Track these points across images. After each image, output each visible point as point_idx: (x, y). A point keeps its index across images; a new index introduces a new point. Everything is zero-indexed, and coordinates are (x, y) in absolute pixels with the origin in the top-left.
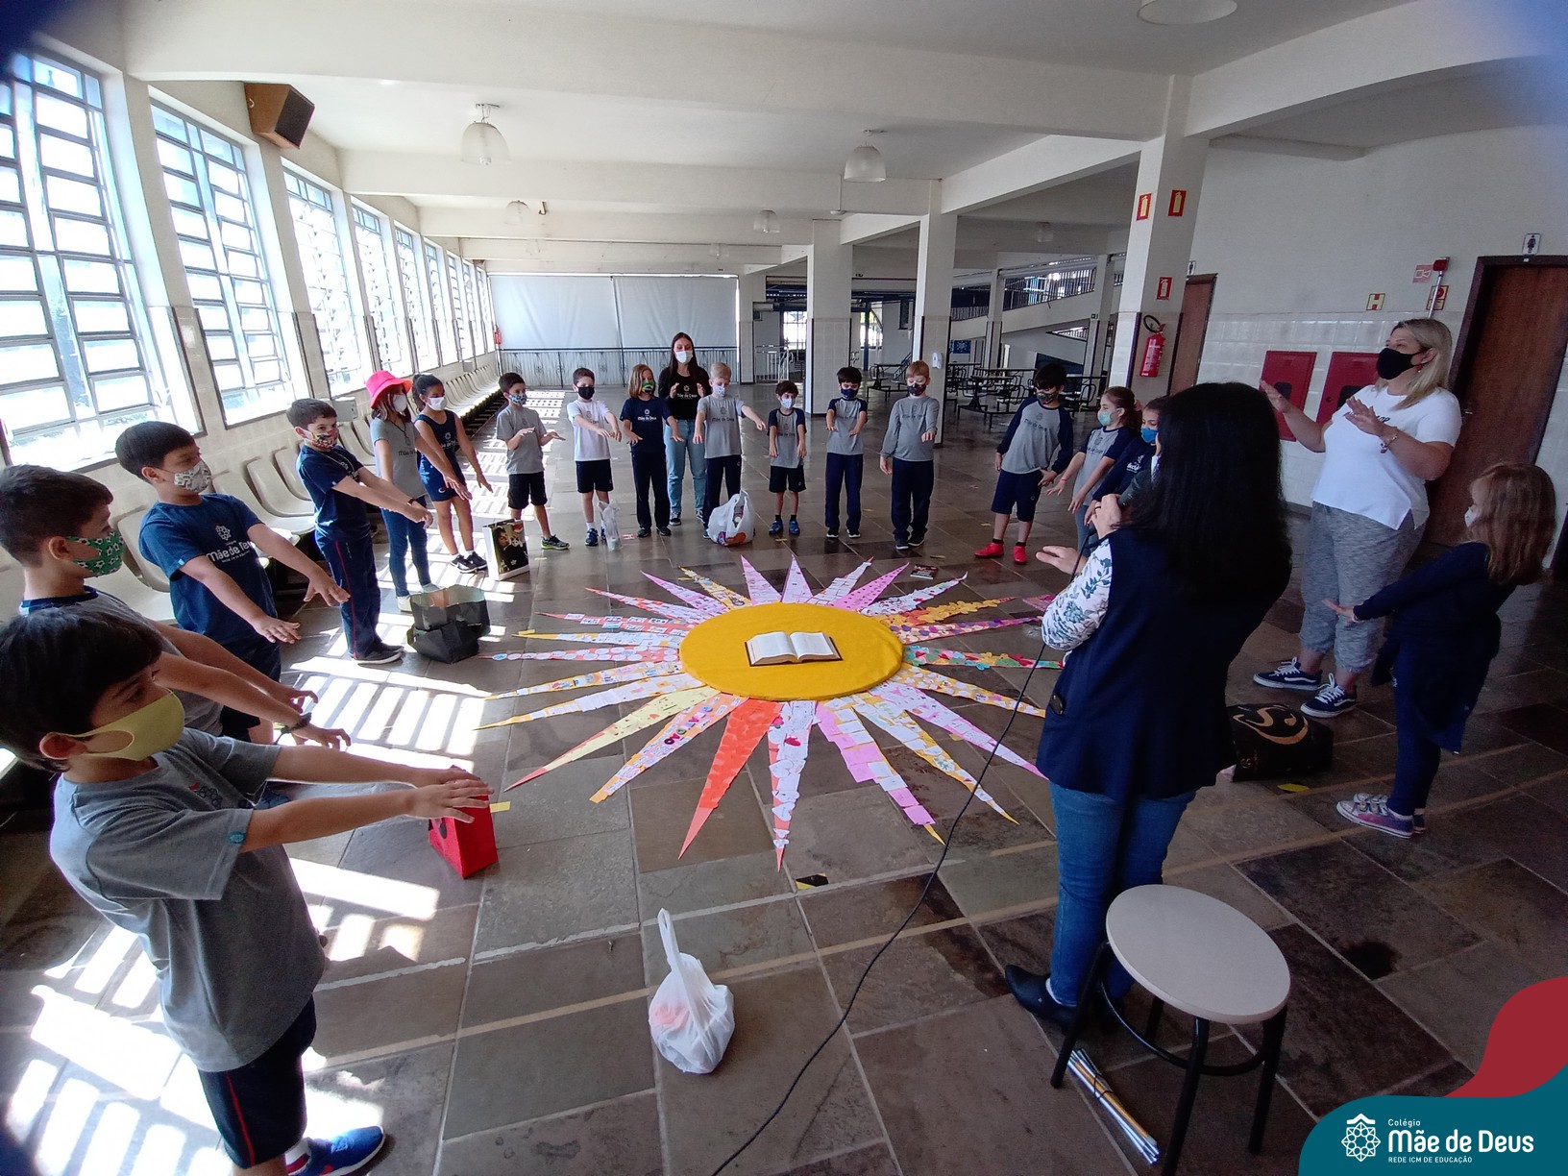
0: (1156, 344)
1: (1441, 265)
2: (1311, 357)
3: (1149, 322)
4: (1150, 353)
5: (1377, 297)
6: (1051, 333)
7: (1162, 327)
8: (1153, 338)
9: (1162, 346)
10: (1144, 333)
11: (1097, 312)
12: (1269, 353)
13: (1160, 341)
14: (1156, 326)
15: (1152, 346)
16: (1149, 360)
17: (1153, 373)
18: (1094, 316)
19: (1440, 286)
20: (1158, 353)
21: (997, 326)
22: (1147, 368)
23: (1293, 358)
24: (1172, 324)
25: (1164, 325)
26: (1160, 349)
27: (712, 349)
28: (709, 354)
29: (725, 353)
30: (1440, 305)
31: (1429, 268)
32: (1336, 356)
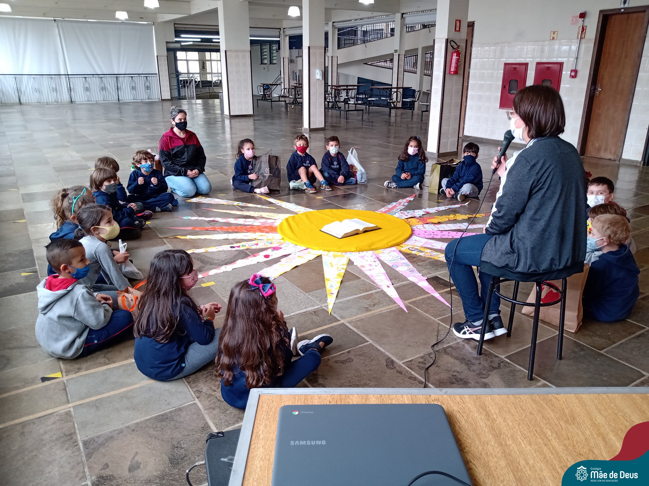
0: (456, 56)
1: (583, 16)
2: (526, 65)
3: (453, 44)
4: (454, 61)
5: (555, 32)
6: (366, 64)
7: (458, 46)
8: (454, 52)
9: (459, 57)
10: (450, 49)
11: (397, 48)
12: (506, 64)
13: (458, 55)
14: (455, 46)
15: (455, 57)
16: (453, 65)
17: (456, 72)
18: (396, 51)
19: (583, 26)
20: (458, 61)
21: (335, 59)
22: (453, 69)
23: (517, 66)
24: (463, 45)
25: (459, 46)
26: (459, 59)
27: (138, 75)
28: (136, 79)
29: (148, 78)
30: (583, 36)
31: (577, 17)
32: (538, 64)
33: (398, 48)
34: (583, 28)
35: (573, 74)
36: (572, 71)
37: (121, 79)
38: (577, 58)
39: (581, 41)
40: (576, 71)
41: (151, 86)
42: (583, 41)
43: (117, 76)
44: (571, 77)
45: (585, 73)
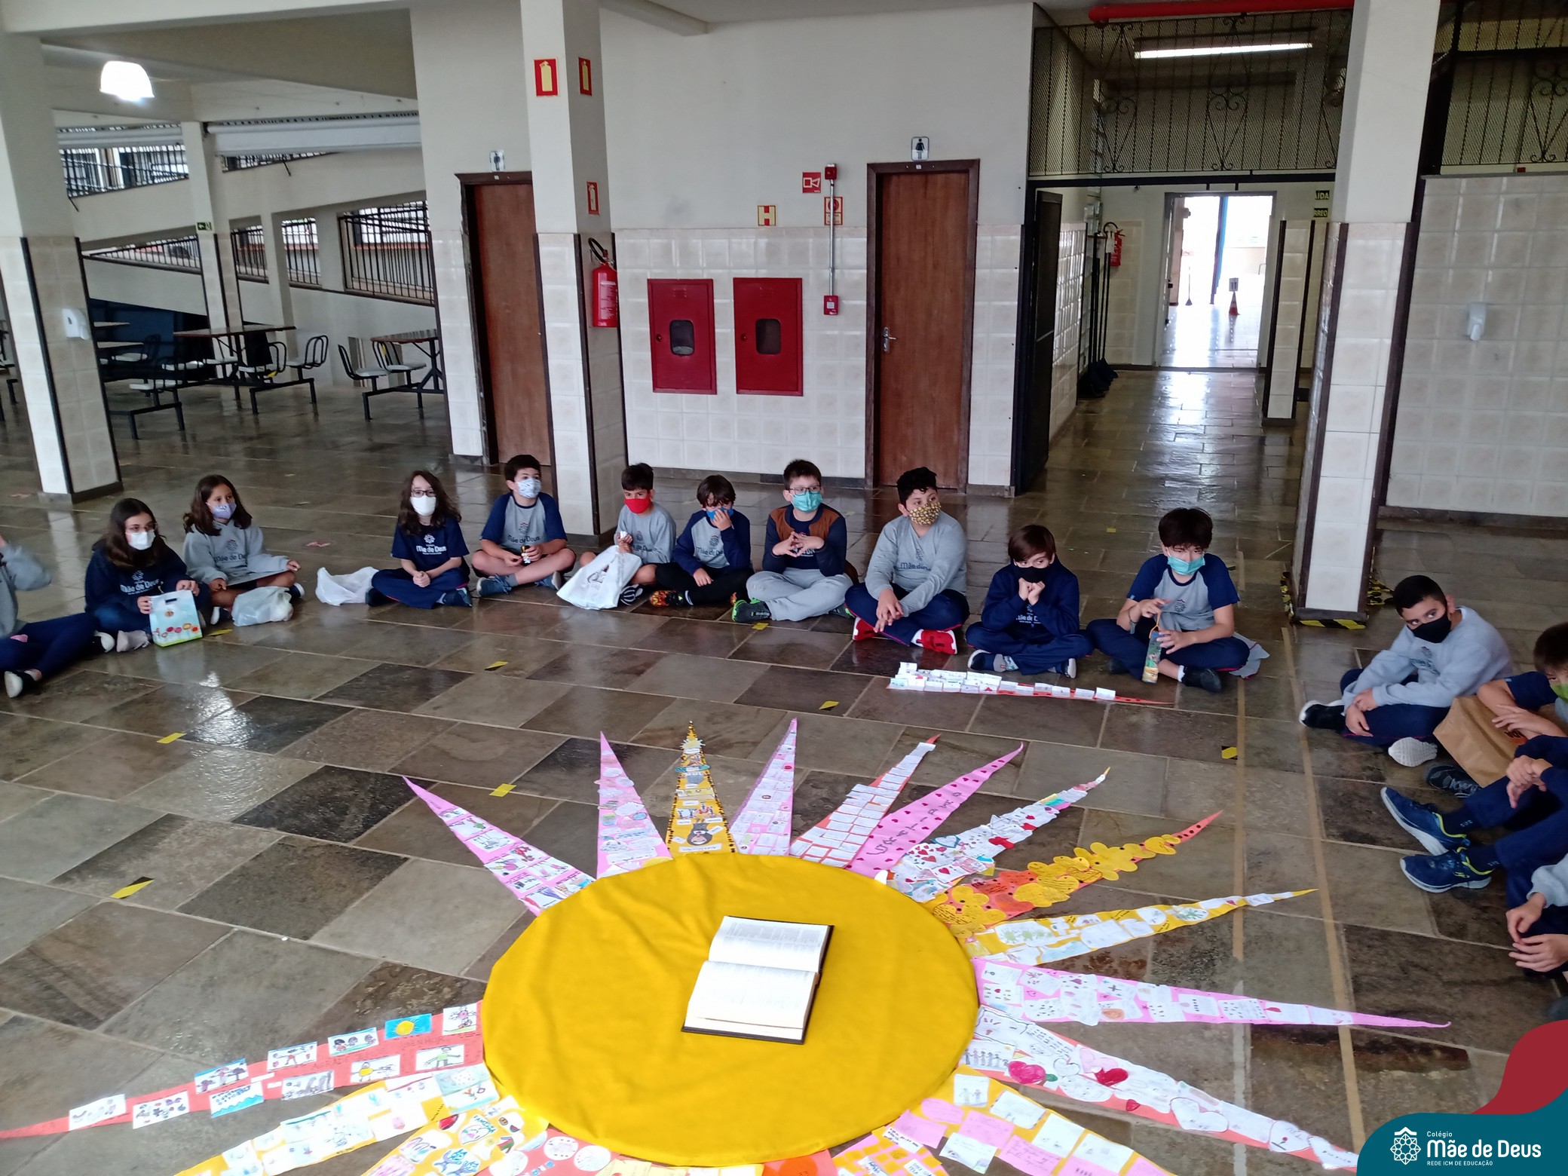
0: (606, 279)
1: (832, 173)
2: (708, 285)
3: (595, 247)
4: (602, 291)
5: (767, 209)
7: (604, 253)
9: (616, 282)
10: (588, 261)
12: (651, 282)
13: (612, 275)
14: (601, 254)
15: (604, 281)
16: (602, 301)
17: (613, 321)
18: (204, 226)
19: (834, 197)
20: (612, 292)
22: (602, 312)
23: (684, 288)
26: (616, 287)
30: (838, 219)
31: (816, 175)
32: (738, 283)
33: (208, 218)
34: (835, 202)
35: (831, 305)
36: (827, 299)
38: (833, 269)
39: (836, 231)
40: (835, 299)
42: (838, 229)
44: (827, 312)
45: (856, 302)
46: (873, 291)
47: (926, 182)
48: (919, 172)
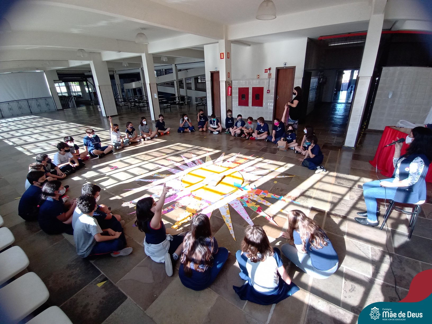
0: (230, 88)
1: (270, 69)
2: (248, 89)
3: (228, 83)
4: (229, 90)
5: (258, 76)
7: (230, 84)
12: (239, 88)
17: (231, 95)
20: (231, 90)
22: (229, 94)
23: (244, 89)
27: (40, 99)
28: (40, 101)
29: (47, 99)
30: (270, 77)
31: (267, 70)
32: (253, 88)
33: (176, 79)
34: (270, 74)
35: (268, 92)
36: (268, 91)
37: (30, 102)
38: (269, 86)
39: (270, 79)
40: (269, 91)
41: (49, 103)
43: (27, 100)
44: (268, 93)
45: (273, 91)
46: (276, 89)
47: (286, 70)
48: (285, 69)
